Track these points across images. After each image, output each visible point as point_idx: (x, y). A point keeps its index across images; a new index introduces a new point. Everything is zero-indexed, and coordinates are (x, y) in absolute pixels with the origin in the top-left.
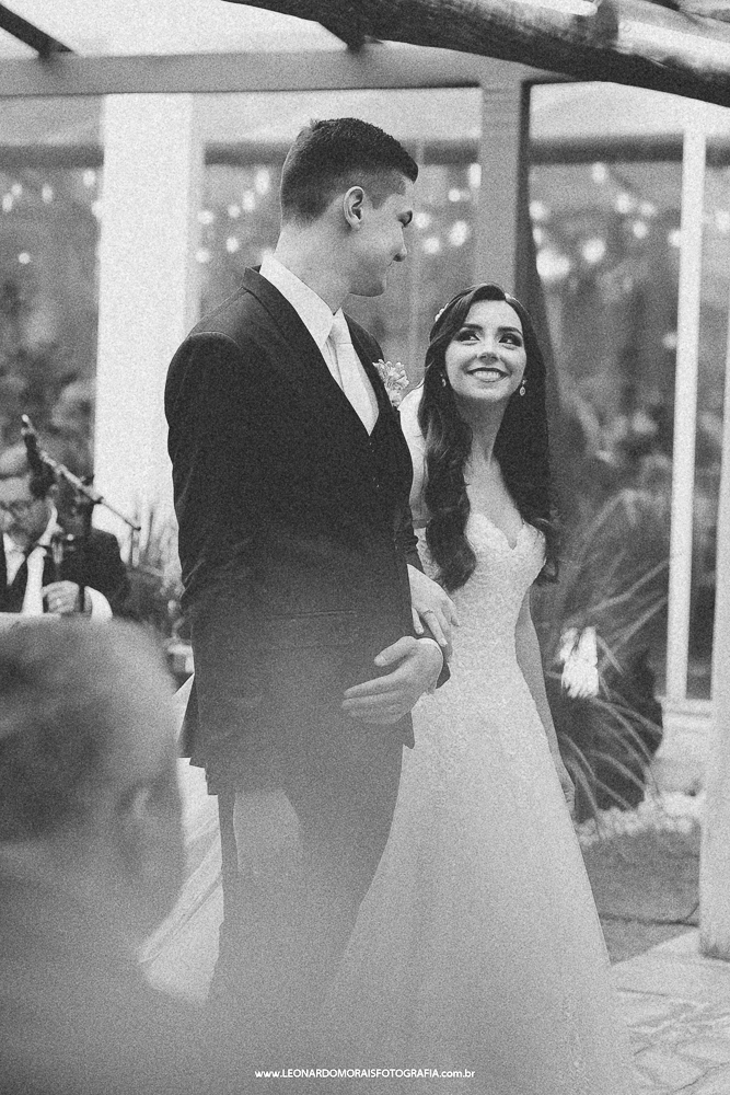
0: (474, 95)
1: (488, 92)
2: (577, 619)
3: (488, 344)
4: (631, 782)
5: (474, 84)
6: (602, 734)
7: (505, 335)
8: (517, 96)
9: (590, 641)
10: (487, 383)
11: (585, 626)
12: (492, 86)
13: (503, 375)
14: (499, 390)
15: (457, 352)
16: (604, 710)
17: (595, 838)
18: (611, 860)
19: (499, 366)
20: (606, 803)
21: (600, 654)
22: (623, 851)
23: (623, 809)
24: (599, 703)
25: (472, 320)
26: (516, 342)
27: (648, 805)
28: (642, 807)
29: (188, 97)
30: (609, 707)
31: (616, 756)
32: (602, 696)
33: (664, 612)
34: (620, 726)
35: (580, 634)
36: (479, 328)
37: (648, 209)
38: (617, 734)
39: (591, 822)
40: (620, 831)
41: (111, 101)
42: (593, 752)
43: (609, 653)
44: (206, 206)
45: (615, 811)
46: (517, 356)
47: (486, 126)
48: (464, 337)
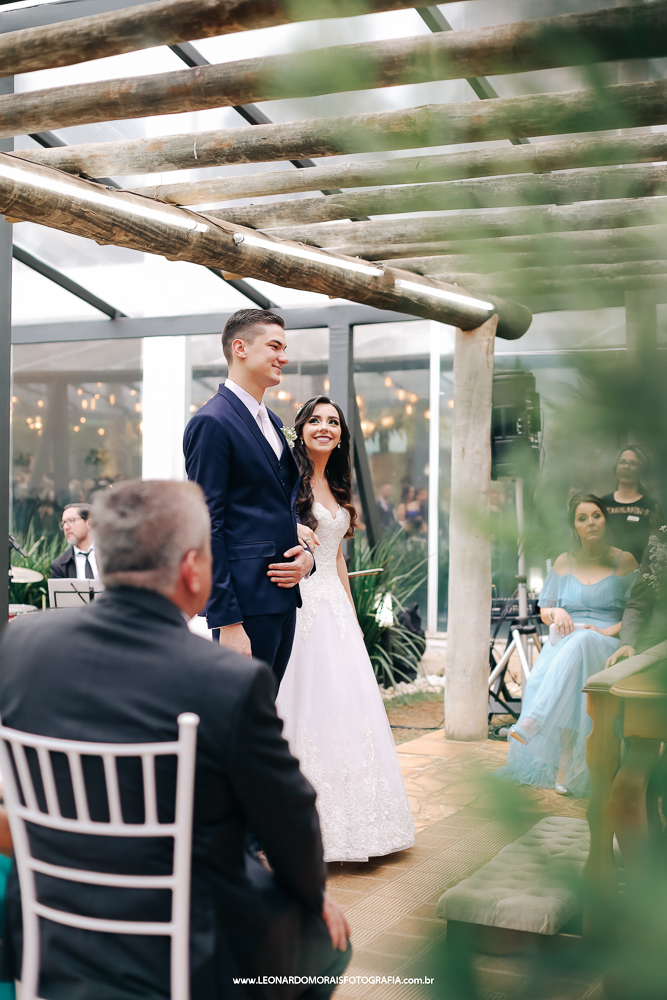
0: (325, 332)
1: (331, 329)
2: (382, 588)
3: (324, 425)
4: (411, 668)
5: (326, 327)
6: (395, 645)
7: (332, 420)
8: (347, 331)
9: (388, 598)
10: (323, 443)
11: (387, 591)
12: (334, 327)
13: (330, 439)
14: (329, 447)
15: (309, 428)
16: (397, 634)
17: (393, 696)
18: (401, 705)
19: (329, 435)
20: (399, 679)
21: (394, 605)
22: (407, 700)
23: (407, 682)
24: (394, 629)
25: (315, 413)
26: (336, 423)
27: (419, 680)
28: (416, 681)
29: (183, 337)
30: (398, 630)
31: (404, 656)
32: (396, 626)
33: (425, 584)
34: (404, 641)
35: (384, 595)
36: (319, 417)
37: (413, 398)
38: (403, 645)
39: (391, 688)
40: (405, 692)
41: (147, 342)
42: (392, 654)
43: (399, 604)
44: (193, 404)
45: (403, 683)
46: (337, 430)
47: (331, 353)
48: (312, 421)
